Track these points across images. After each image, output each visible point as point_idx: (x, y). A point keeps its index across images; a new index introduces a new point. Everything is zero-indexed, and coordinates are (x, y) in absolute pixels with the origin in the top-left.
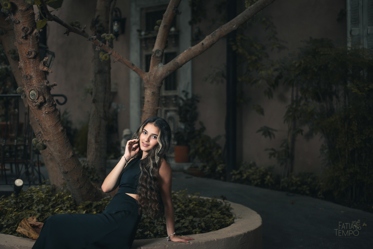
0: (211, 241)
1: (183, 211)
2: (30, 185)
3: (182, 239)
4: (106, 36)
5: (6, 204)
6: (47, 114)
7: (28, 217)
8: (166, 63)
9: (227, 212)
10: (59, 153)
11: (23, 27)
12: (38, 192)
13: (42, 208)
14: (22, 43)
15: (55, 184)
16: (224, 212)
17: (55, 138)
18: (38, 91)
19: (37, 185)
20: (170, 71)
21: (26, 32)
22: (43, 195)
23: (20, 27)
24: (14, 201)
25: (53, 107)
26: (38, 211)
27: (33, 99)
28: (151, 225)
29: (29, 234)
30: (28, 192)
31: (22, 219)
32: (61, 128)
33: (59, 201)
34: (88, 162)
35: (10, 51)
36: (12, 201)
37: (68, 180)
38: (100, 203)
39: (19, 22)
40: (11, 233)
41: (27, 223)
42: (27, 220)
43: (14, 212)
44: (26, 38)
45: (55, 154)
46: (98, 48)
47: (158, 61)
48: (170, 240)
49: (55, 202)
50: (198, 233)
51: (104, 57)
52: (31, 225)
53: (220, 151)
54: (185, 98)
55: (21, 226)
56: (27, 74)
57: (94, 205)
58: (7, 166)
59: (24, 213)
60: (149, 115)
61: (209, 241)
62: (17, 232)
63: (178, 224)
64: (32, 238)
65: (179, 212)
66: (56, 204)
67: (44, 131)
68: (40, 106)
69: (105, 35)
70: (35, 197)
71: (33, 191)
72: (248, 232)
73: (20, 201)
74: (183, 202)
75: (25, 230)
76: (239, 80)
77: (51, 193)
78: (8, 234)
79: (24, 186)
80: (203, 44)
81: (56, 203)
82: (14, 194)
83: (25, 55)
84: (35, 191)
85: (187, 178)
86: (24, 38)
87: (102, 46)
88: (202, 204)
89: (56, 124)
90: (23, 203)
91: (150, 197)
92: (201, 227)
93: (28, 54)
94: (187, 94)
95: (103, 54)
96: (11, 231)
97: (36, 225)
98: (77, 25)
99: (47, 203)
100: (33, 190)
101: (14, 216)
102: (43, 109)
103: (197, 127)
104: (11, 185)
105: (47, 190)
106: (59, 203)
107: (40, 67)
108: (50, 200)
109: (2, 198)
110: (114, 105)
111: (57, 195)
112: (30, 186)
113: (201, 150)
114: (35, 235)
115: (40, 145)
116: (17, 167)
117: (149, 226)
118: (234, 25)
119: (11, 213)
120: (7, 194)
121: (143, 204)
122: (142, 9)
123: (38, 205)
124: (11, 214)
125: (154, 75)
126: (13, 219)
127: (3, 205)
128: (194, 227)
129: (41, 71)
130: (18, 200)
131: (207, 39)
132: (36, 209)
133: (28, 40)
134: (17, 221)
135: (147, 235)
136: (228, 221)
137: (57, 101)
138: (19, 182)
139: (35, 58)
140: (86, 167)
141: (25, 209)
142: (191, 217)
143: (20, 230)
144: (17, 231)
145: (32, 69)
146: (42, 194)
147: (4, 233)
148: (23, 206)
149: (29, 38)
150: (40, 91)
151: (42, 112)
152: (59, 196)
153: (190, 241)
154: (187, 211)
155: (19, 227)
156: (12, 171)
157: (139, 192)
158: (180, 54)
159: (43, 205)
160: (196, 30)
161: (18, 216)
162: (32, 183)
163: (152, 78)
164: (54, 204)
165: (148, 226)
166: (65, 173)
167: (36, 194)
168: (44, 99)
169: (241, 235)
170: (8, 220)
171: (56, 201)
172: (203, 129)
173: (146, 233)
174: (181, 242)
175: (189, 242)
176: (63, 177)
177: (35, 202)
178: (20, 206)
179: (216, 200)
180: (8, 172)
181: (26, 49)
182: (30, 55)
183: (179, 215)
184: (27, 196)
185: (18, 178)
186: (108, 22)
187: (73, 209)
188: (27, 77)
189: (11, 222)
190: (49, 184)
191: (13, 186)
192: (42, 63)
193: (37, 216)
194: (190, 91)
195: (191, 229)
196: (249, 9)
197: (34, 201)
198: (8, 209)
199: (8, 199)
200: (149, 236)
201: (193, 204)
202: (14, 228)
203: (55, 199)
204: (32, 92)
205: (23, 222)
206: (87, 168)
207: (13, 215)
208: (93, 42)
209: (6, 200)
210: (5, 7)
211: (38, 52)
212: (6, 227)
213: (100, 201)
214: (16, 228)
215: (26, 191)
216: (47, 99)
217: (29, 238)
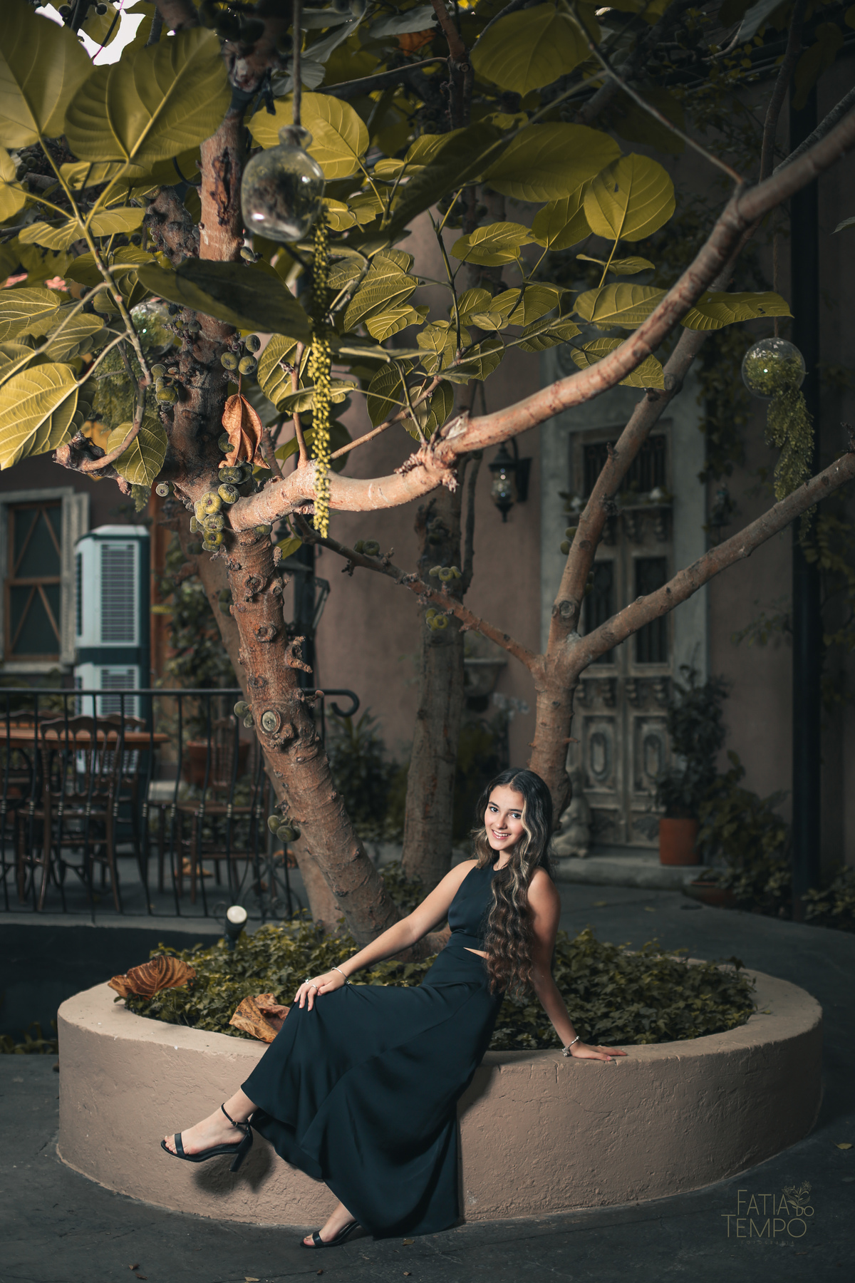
0: (667, 1059)
1: (622, 991)
2: (264, 919)
3: (597, 1051)
4: (440, 574)
5: (206, 964)
6: (300, 762)
7: (256, 994)
8: (588, 630)
9: (738, 999)
10: (328, 849)
11: (248, 577)
12: (280, 937)
13: (289, 975)
14: (245, 611)
15: (323, 919)
16: (732, 999)
17: (319, 817)
18: (281, 714)
19: (280, 919)
20: (594, 652)
21: (255, 587)
22: (291, 946)
23: (241, 578)
24: (225, 957)
25: (313, 747)
26: (280, 981)
27: (269, 730)
28: (539, 1021)
29: (257, 1031)
30: (258, 936)
31: (243, 998)
32: (331, 794)
33: (328, 959)
34: (406, 865)
35: (218, 593)
36: (221, 958)
37: (349, 913)
38: (424, 966)
39: (240, 568)
40: (217, 1028)
41: (254, 1007)
42: (254, 1001)
43: (225, 981)
44: (255, 598)
45: (319, 851)
46: (423, 601)
47: (567, 627)
48: (569, 1055)
49: (318, 962)
50: (644, 1041)
51: (435, 621)
52: (262, 1010)
53: (781, 836)
54: (687, 687)
55: (240, 1013)
56: (257, 675)
57: (408, 972)
58: (208, 867)
59: (247, 984)
60: (546, 756)
61: (661, 1060)
62: (230, 1025)
63: (605, 1020)
64: (264, 1038)
65: (612, 994)
66: (322, 967)
67: (293, 800)
68: (285, 746)
69: (439, 570)
70: (273, 949)
71: (269, 934)
72: (768, 1045)
73: (239, 957)
74: (629, 969)
75: (248, 1022)
76: (827, 641)
77: (312, 941)
78: (211, 1030)
79: (249, 921)
80: (668, 590)
81: (322, 964)
82: (225, 942)
83: (252, 635)
84: (274, 935)
85: (686, 907)
86: (251, 600)
87: (431, 595)
88: (680, 975)
89: (319, 786)
90: (246, 962)
91: (514, 954)
92: (655, 1031)
93: (260, 632)
94: (693, 674)
95: (435, 615)
96: (219, 1024)
97: (273, 1011)
98: (372, 550)
99: (302, 965)
100: (270, 932)
101: (226, 990)
102: (292, 751)
103: (723, 766)
104: (217, 918)
105: (304, 933)
106: (328, 964)
107: (285, 660)
108: (308, 959)
109: (198, 950)
110: (498, 700)
111: (324, 945)
112: (264, 923)
113: (726, 833)
114: (269, 1034)
115: (285, 830)
116: (233, 870)
117: (535, 1024)
118: (741, 547)
119: (219, 984)
120: (208, 942)
121: (499, 970)
122: (573, 435)
123: (279, 968)
124: (219, 988)
125: (556, 661)
126: (223, 998)
127: (199, 966)
128: (638, 1030)
129: (287, 669)
130: (235, 955)
131: (679, 580)
132: (275, 977)
133: (260, 604)
134: (231, 1003)
135: (521, 1042)
136: (730, 1019)
137: (334, 706)
138: (237, 914)
139: (273, 640)
140: (400, 878)
141: (251, 976)
142: (634, 1008)
143: (237, 1021)
144: (231, 1023)
145: (268, 666)
146: (289, 942)
147: (202, 1028)
148: (245, 971)
149: (260, 598)
150: (285, 712)
151: (290, 759)
152: (327, 947)
153: (615, 1058)
154: (630, 991)
155: (235, 1015)
156: (218, 881)
157: (488, 944)
158: (617, 612)
159: (291, 968)
160: (718, 499)
161: (234, 992)
162: (269, 915)
163: (552, 668)
164: (315, 966)
165: (532, 1024)
166: (342, 895)
167: (275, 942)
168: (295, 729)
169: (746, 1051)
170: (212, 1001)
171: (322, 959)
172: (738, 772)
173: (520, 1038)
174: (595, 1059)
175: (614, 1060)
176: (337, 905)
177: (272, 961)
178: (240, 969)
179: (716, 969)
180: (210, 883)
181: (254, 622)
182: (263, 636)
183: (610, 1001)
184: (256, 946)
185: (234, 903)
186: (458, 515)
187: (360, 978)
188: (256, 682)
189: (217, 1004)
190: (310, 920)
191: (223, 921)
192: (290, 651)
193: (277, 993)
194: (701, 666)
195: (632, 1033)
196: (775, 511)
197: (269, 960)
198: (212, 976)
199: (210, 954)
200: (525, 1044)
201: (651, 975)
202: (224, 1017)
203: (320, 955)
204: (268, 715)
205: (244, 1005)
206: (403, 882)
207: (223, 989)
208: (410, 586)
209: (206, 955)
210: (210, 541)
211: (280, 627)
212: (207, 1015)
213: (424, 962)
214: (230, 1018)
215: (253, 934)
216: (299, 731)
217: (256, 1039)
